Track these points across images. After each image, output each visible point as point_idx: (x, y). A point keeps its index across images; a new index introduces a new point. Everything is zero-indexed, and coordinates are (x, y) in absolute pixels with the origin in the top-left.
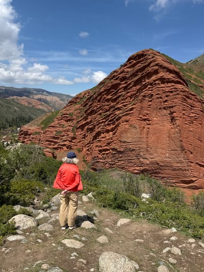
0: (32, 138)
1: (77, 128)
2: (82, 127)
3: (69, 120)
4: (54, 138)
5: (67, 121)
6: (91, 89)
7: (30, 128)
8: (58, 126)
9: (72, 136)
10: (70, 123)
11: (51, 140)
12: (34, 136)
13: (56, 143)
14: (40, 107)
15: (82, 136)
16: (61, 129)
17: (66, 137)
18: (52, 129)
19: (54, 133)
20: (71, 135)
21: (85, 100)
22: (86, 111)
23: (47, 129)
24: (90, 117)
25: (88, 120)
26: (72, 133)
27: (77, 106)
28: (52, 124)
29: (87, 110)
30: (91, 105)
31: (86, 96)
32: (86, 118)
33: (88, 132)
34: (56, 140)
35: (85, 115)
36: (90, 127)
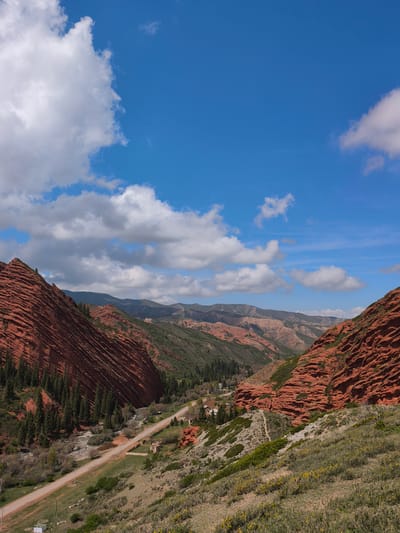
0: (259, 404)
1: (335, 389)
2: (343, 387)
3: (319, 374)
4: (294, 404)
5: (315, 376)
6: (354, 320)
7: (254, 386)
8: (300, 383)
9: (326, 402)
10: (321, 380)
11: (291, 407)
12: (262, 401)
13: (298, 413)
14: (248, 341)
15: (343, 403)
16: (306, 389)
17: (315, 403)
18: (291, 389)
19: (295, 396)
20: (325, 400)
21: (344, 340)
22: (348, 361)
23: (282, 390)
24: (355, 370)
25: (354, 376)
26: (326, 398)
27: (331, 350)
28: (291, 381)
29: (350, 359)
30: (356, 349)
31: (345, 331)
32: (348, 372)
33: (354, 396)
34: (298, 409)
35: (346, 366)
36: (358, 387)
